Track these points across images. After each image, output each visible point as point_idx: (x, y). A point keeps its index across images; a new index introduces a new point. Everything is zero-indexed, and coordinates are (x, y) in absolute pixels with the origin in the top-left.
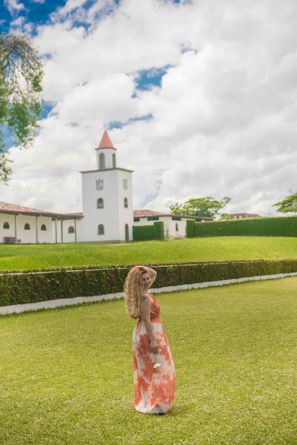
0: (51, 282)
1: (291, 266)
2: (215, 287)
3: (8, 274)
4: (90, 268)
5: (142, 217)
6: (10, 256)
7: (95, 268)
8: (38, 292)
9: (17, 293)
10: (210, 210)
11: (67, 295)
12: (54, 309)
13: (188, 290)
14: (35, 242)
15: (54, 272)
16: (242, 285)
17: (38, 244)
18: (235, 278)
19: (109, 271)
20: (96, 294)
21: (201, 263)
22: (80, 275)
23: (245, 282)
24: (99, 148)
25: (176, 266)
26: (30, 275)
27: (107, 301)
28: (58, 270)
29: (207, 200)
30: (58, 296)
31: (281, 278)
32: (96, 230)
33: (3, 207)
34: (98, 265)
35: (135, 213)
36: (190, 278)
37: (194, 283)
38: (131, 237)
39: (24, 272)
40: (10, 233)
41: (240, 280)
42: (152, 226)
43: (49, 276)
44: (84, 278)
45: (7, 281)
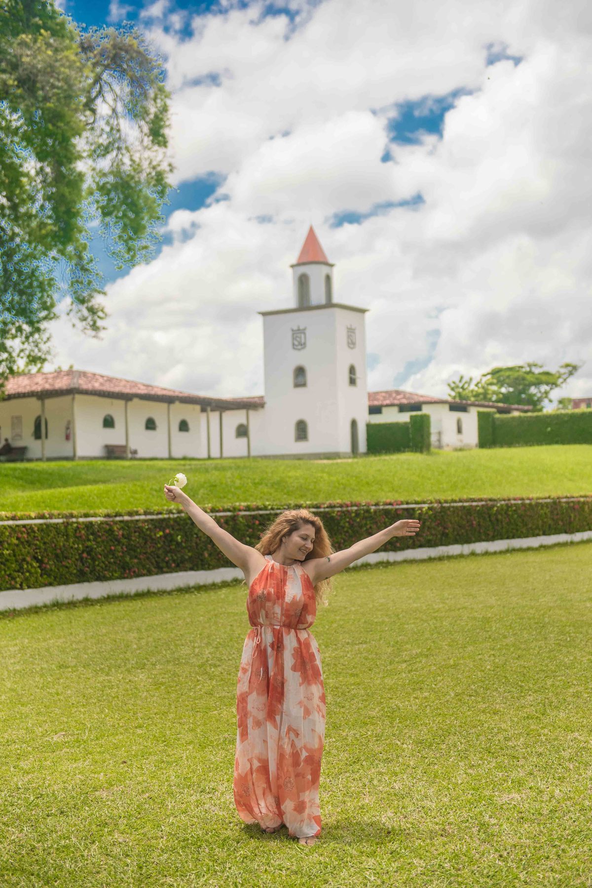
0: (165, 536)
2: (521, 550)
3: (74, 520)
4: (248, 509)
5: (387, 406)
6: (95, 482)
7: (258, 509)
8: (136, 557)
9: (93, 560)
10: (533, 390)
11: (198, 564)
12: (170, 593)
13: (461, 556)
14: (166, 455)
15: (171, 516)
16: (582, 547)
17: (171, 458)
18: (566, 532)
21: (491, 500)
22: (227, 523)
23: (588, 541)
24: (299, 264)
25: (436, 505)
26: (121, 522)
29: (528, 369)
30: (180, 566)
32: (292, 432)
33: (101, 384)
34: (267, 503)
35: (372, 396)
36: (466, 531)
37: (474, 542)
38: (362, 446)
39: (107, 516)
40: (115, 437)
41: (578, 537)
42: (406, 423)
43: (160, 524)
45: (71, 534)
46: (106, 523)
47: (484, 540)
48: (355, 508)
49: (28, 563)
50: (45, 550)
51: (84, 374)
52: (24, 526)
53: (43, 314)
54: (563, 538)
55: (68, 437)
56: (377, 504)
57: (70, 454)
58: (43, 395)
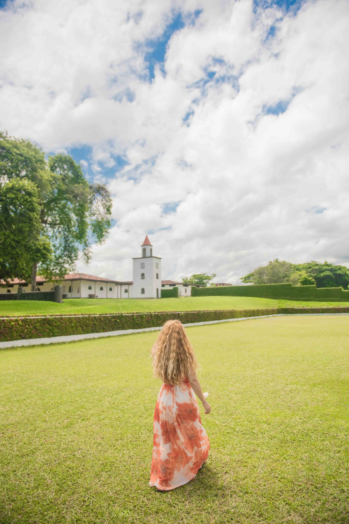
0: (115, 321)
1: (250, 313)
2: (207, 325)
3: (91, 316)
4: (137, 313)
7: (140, 313)
8: (107, 326)
9: (96, 327)
10: (204, 281)
11: (123, 328)
12: (116, 336)
13: (192, 326)
14: (106, 297)
15: (116, 315)
16: (223, 324)
18: (218, 320)
19: (148, 315)
20: (140, 328)
21: (200, 311)
22: (131, 317)
23: (224, 322)
24: (143, 245)
26: (103, 316)
27: (146, 332)
28: (119, 314)
29: (203, 275)
30: (118, 329)
31: (244, 320)
32: (140, 291)
34: (141, 312)
35: (162, 282)
36: (193, 319)
37: (195, 323)
38: (160, 296)
39: (100, 315)
40: (92, 292)
41: (221, 321)
42: (172, 289)
43: (114, 317)
44: (133, 319)
45: (90, 320)
47: (197, 322)
48: (164, 313)
49: (78, 328)
50: (83, 324)
51: (83, 274)
52: (78, 317)
53: (74, 258)
54: (217, 321)
55: (78, 292)
56: (170, 312)
57: (79, 296)
58: (72, 280)
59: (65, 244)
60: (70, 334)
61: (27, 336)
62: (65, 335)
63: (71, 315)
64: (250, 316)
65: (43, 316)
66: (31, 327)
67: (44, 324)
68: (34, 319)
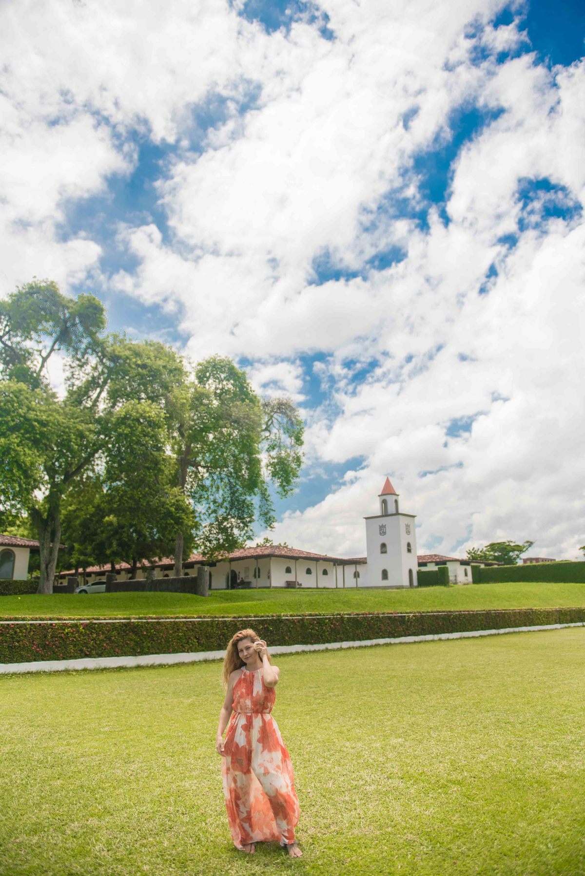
1: (570, 615)
2: (468, 638)
4: (310, 615)
5: (429, 562)
7: (316, 615)
13: (433, 641)
17: (317, 588)
18: (495, 629)
23: (508, 633)
24: (382, 495)
28: (273, 616)
29: (508, 544)
32: (380, 575)
33: (285, 552)
35: (419, 557)
36: (436, 628)
37: (441, 633)
38: (415, 583)
39: (234, 617)
40: (290, 577)
41: (502, 631)
42: (436, 571)
44: (303, 625)
45: (214, 625)
46: (233, 621)
47: (446, 633)
49: (191, 640)
50: (201, 634)
51: (279, 547)
52: (190, 622)
54: (493, 631)
55: (268, 578)
56: (383, 614)
57: (269, 585)
58: (257, 557)
59: (231, 498)
60: (175, 651)
61: (94, 652)
62: (164, 653)
63: (177, 618)
64: (572, 621)
65: (124, 619)
66: (101, 637)
67: (125, 632)
68: (107, 623)
